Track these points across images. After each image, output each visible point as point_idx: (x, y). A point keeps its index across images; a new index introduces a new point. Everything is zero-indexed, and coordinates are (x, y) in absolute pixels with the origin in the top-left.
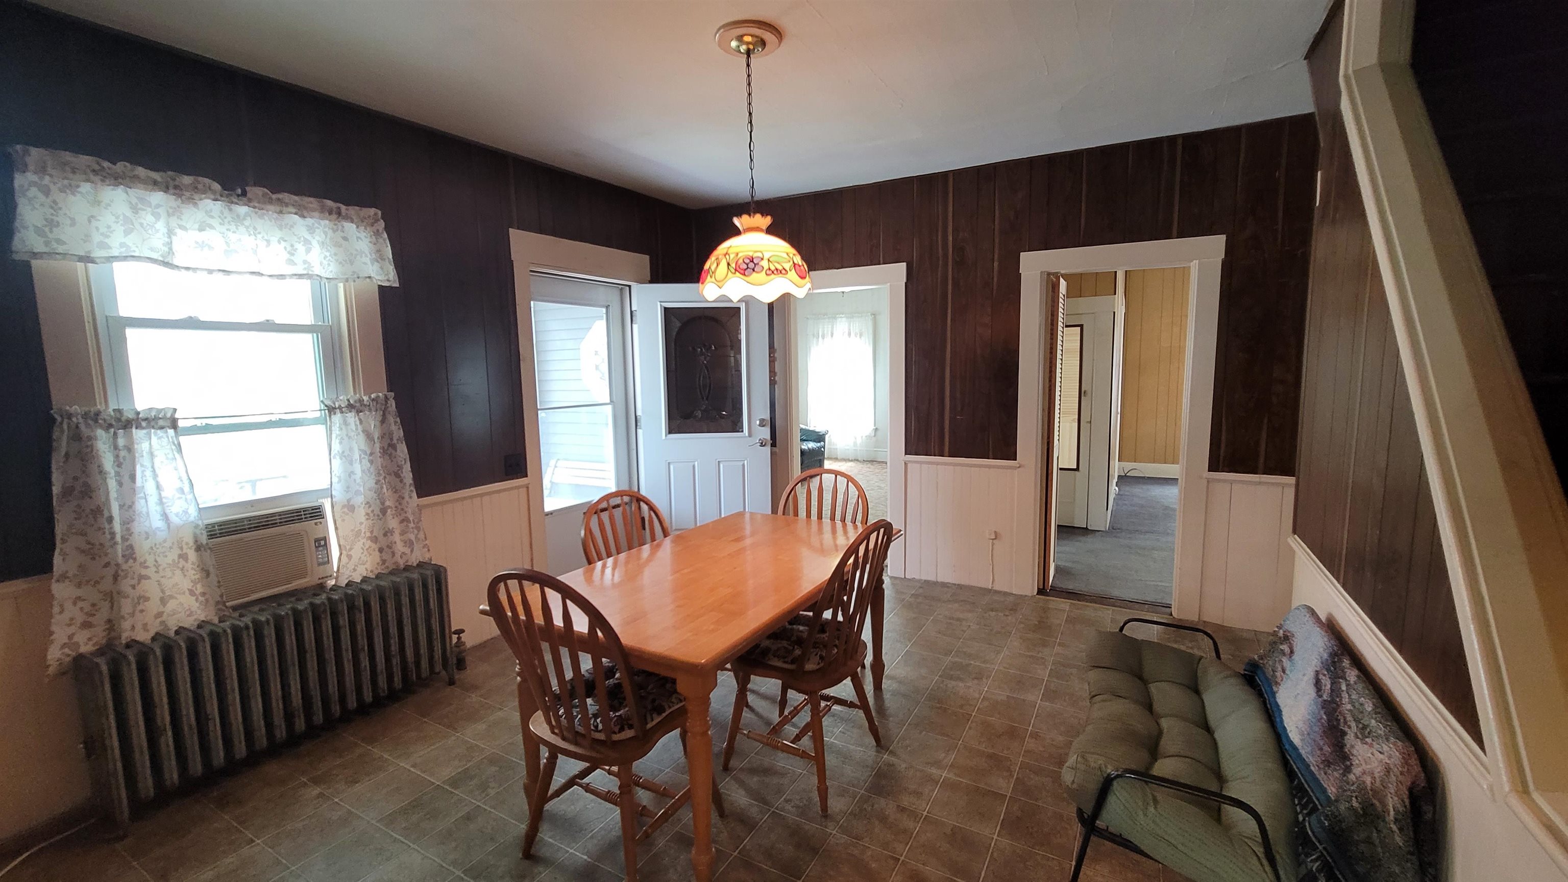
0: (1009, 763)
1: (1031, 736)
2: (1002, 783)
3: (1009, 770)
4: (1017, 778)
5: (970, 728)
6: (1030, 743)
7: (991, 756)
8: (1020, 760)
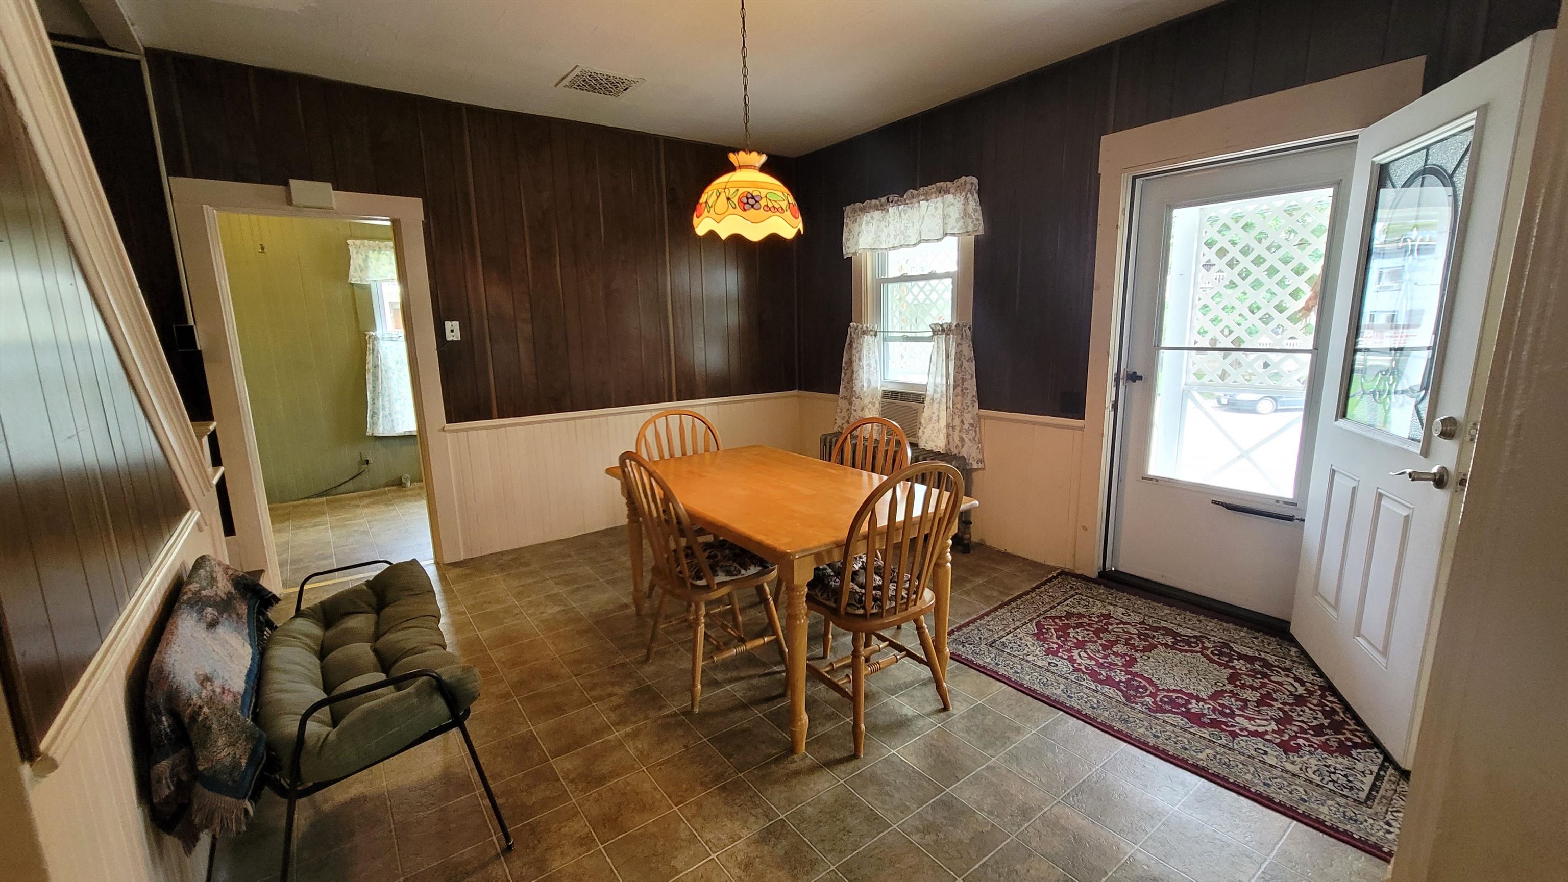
0: (580, 787)
1: (588, 836)
2: (567, 765)
3: (572, 781)
4: (558, 780)
5: (656, 788)
6: (579, 826)
7: (601, 780)
8: (574, 800)
